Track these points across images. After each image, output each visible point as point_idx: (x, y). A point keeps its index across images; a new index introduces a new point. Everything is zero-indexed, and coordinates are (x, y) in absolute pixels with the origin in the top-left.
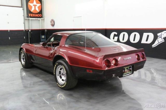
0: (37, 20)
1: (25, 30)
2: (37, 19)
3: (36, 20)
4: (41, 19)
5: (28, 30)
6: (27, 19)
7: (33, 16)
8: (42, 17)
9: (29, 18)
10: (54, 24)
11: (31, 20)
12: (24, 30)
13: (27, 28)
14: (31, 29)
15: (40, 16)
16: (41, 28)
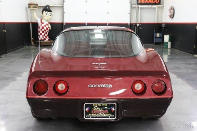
0: (151, 8)
1: (131, 24)
2: (150, 6)
3: (149, 8)
4: (158, 7)
5: (135, 23)
6: (136, 7)
7: (146, 2)
8: (159, 3)
9: (138, 6)
10: (174, 15)
11: (141, 8)
12: (129, 24)
13: (134, 21)
14: (139, 22)
15: (157, 2)
16: (156, 22)
